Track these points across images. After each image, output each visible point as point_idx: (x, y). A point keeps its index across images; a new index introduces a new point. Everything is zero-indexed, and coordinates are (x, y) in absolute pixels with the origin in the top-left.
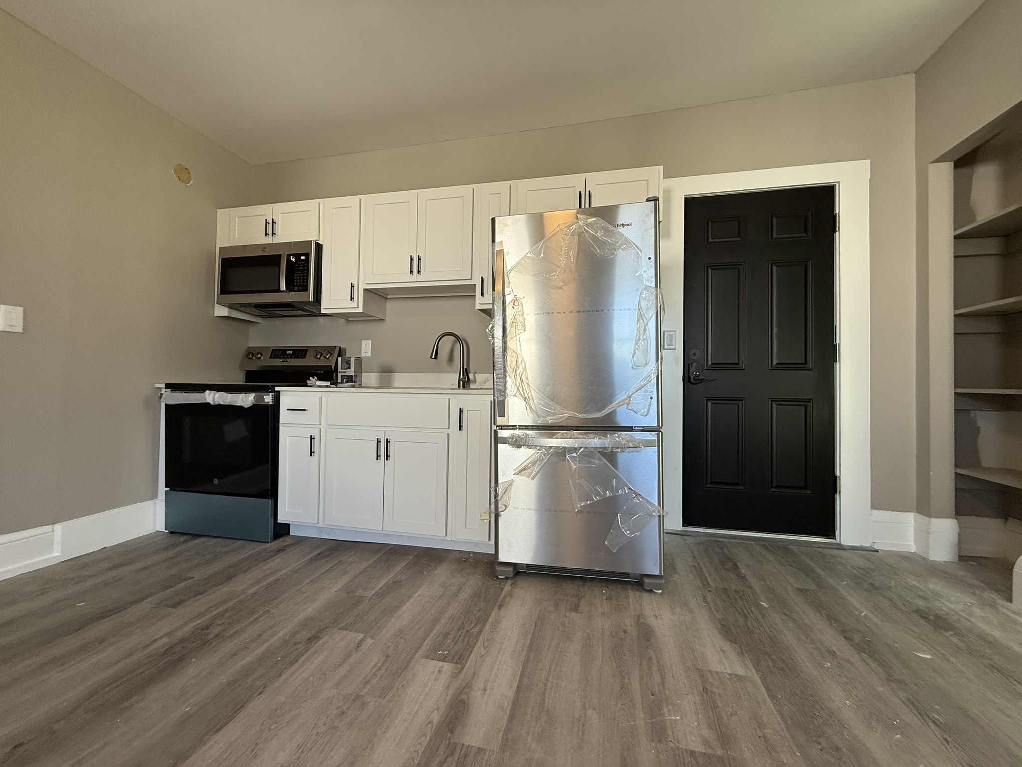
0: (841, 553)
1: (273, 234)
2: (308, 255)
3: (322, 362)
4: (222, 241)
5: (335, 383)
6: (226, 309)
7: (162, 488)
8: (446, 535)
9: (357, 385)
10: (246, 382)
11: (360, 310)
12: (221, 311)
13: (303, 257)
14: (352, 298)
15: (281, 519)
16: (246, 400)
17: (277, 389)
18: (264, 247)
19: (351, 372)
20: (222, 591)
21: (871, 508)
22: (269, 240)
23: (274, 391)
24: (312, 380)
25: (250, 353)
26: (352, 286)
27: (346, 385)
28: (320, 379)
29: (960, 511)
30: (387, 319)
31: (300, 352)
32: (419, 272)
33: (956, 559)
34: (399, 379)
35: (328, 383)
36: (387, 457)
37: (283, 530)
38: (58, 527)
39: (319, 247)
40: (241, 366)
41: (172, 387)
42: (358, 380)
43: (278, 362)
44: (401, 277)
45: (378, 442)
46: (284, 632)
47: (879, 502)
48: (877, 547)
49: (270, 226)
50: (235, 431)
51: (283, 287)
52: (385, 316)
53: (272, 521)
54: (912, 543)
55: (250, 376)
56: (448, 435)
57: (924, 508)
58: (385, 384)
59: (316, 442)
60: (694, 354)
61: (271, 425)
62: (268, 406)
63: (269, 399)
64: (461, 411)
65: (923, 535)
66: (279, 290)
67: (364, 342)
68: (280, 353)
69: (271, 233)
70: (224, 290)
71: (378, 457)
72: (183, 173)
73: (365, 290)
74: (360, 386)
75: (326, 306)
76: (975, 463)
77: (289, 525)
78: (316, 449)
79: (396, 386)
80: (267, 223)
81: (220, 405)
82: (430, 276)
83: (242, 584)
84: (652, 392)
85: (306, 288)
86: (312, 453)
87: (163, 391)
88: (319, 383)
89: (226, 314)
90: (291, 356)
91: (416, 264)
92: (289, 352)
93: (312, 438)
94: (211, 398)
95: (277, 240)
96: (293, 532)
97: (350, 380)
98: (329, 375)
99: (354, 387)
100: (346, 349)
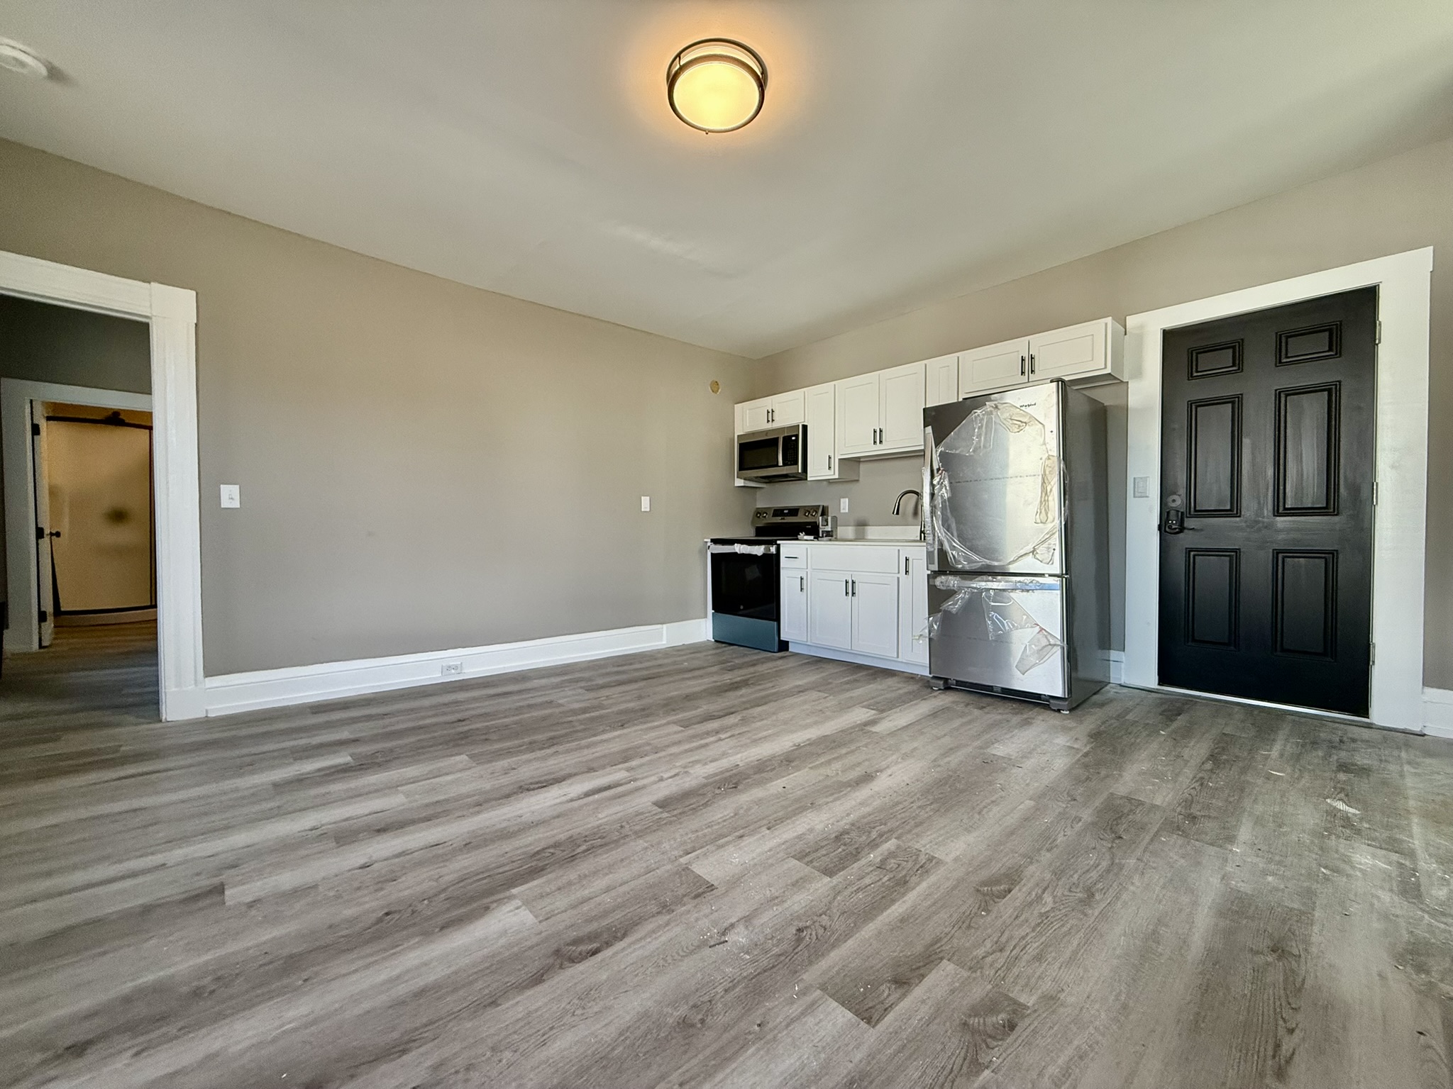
1: (773, 420)
2: (797, 436)
3: (810, 519)
4: (739, 431)
5: (817, 537)
6: (743, 481)
7: (710, 611)
8: (898, 657)
9: (833, 538)
10: (756, 536)
11: (836, 476)
12: (739, 482)
13: (793, 438)
14: (830, 468)
15: (783, 637)
16: (759, 550)
17: (778, 542)
18: (767, 432)
19: (828, 528)
20: (752, 669)
21: (1423, 684)
22: (770, 426)
23: (776, 544)
24: (802, 535)
25: (759, 513)
26: (830, 458)
27: (825, 539)
28: (807, 534)
30: (860, 479)
31: (794, 512)
32: (881, 442)
34: (872, 532)
35: (812, 537)
36: (853, 594)
37: (784, 646)
38: (665, 626)
39: (805, 427)
40: (753, 522)
41: (715, 541)
42: (834, 534)
43: (778, 520)
44: (867, 448)
45: (847, 582)
46: (786, 687)
47: (1432, 680)
49: (770, 415)
50: (753, 573)
51: (781, 463)
52: (859, 476)
53: (777, 638)
55: (760, 531)
56: (898, 578)
58: (860, 537)
59: (804, 581)
60: (1174, 501)
61: (775, 568)
62: (773, 554)
63: (773, 549)
64: (907, 560)
66: (777, 465)
67: (842, 500)
68: (778, 512)
69: (770, 419)
70: (741, 468)
71: (847, 593)
72: (715, 386)
73: (840, 459)
74: (837, 540)
75: (811, 475)
77: (788, 642)
78: (805, 587)
79: (869, 537)
80: (768, 412)
81: (743, 554)
82: (890, 445)
83: (761, 668)
84: (1055, 544)
85: (796, 463)
86: (802, 589)
87: (709, 544)
88: (806, 537)
89: (742, 485)
90: (787, 515)
91: (878, 436)
92: (786, 511)
93: (802, 579)
94: (739, 549)
95: (776, 425)
96: (791, 649)
97: (829, 534)
98: (813, 531)
99: (830, 540)
100: (828, 507)
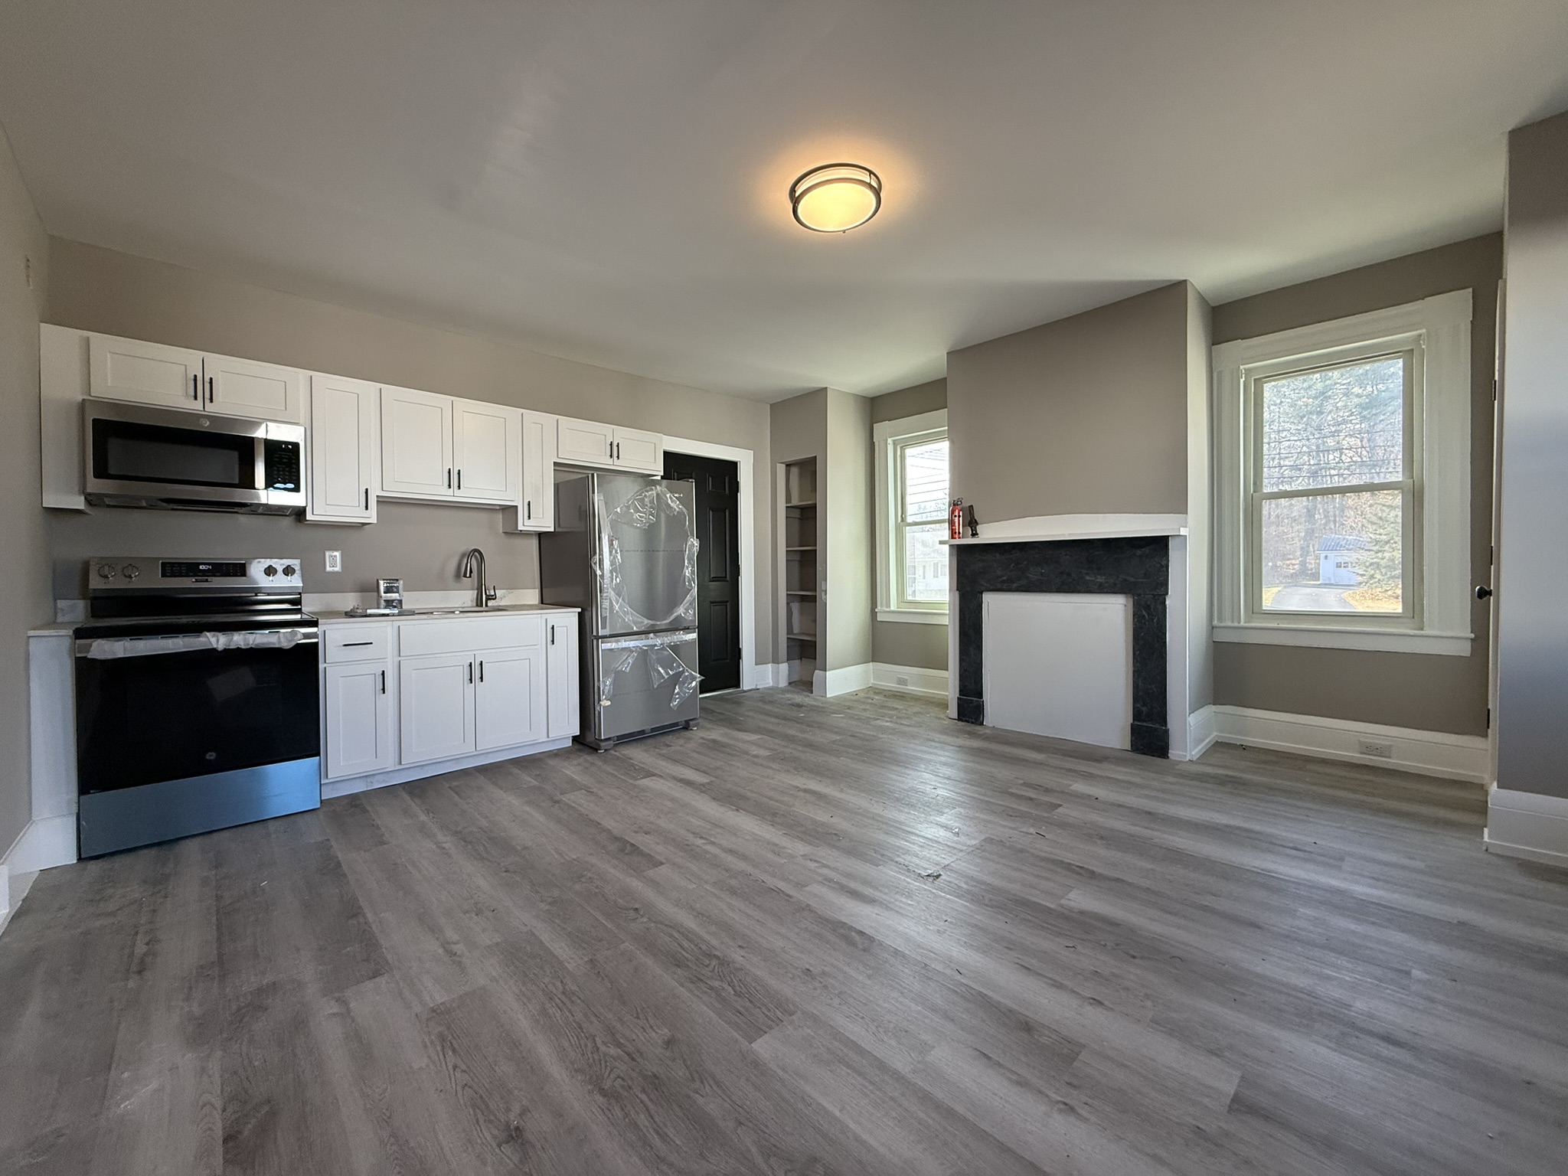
0: (745, 694)
1: (208, 399)
2: (297, 445)
8: (547, 736)
11: (373, 520)
13: (287, 447)
14: (366, 507)
21: (754, 666)
25: (107, 568)
26: (366, 492)
29: (789, 659)
31: (231, 567)
32: (458, 487)
33: (787, 684)
36: (480, 679)
43: (186, 583)
44: (433, 489)
45: (469, 666)
47: (759, 662)
48: (758, 687)
49: (202, 387)
51: (261, 484)
54: (771, 681)
57: (776, 661)
59: (389, 677)
64: (552, 628)
65: (776, 674)
67: (329, 553)
69: (202, 396)
73: (377, 497)
76: (792, 633)
78: (389, 686)
80: (195, 379)
86: (382, 690)
90: (211, 574)
91: (455, 479)
92: (202, 567)
93: (382, 674)
